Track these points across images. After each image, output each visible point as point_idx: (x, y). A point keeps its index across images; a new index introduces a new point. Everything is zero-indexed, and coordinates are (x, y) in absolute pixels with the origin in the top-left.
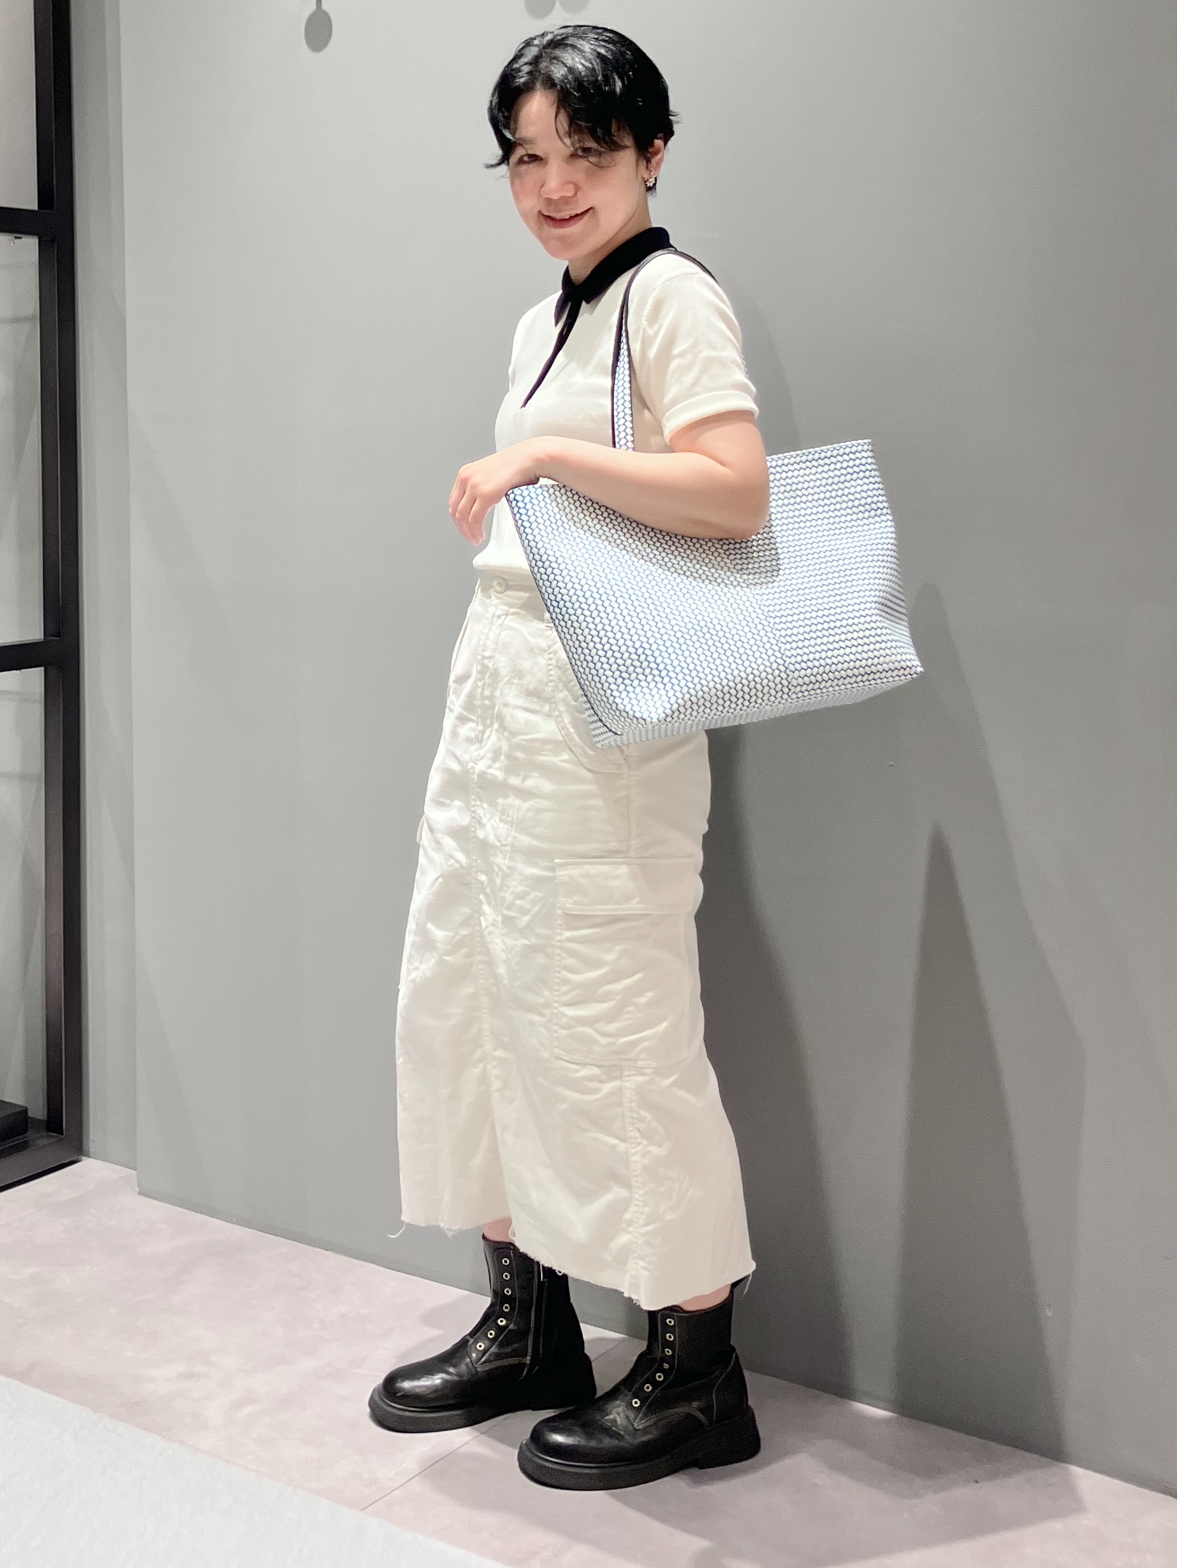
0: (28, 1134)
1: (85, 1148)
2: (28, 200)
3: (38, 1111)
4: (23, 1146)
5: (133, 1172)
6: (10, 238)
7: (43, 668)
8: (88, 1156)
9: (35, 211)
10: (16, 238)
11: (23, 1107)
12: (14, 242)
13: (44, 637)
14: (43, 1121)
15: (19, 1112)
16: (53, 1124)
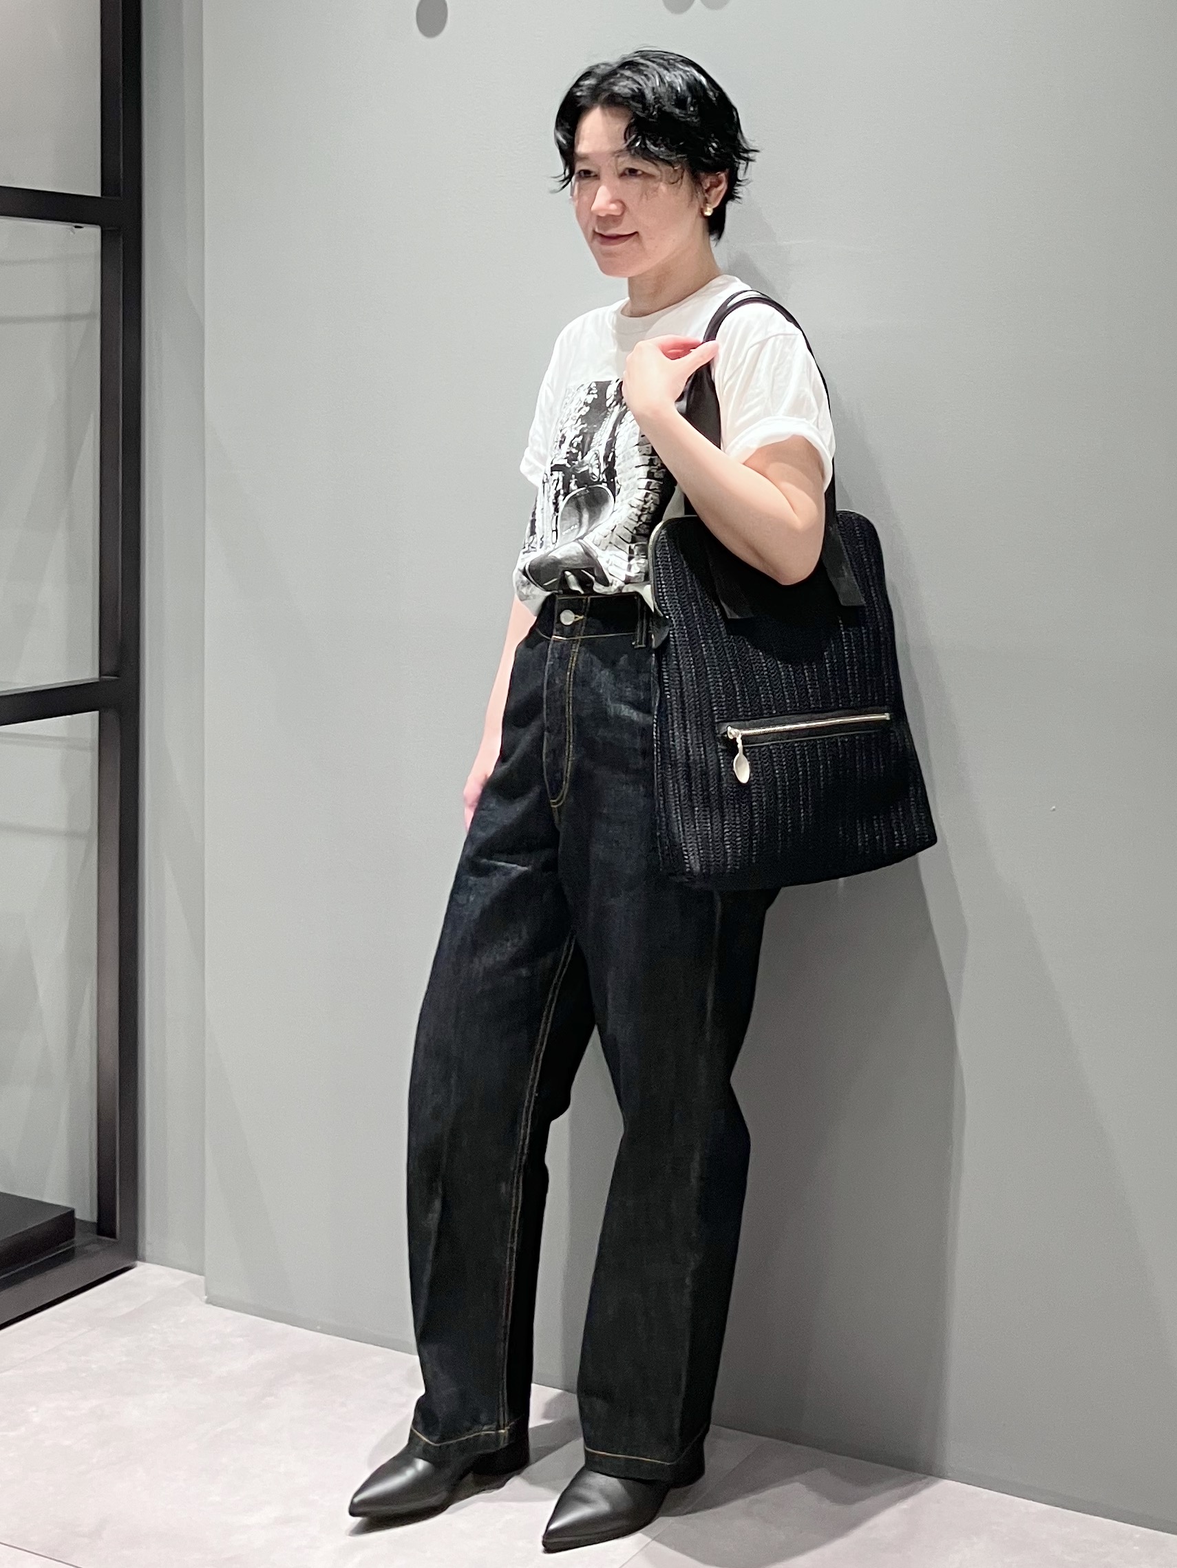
0: (75, 1239)
1: (140, 1252)
2: (91, 187)
3: (86, 1212)
4: (68, 1256)
5: (196, 1276)
6: (70, 227)
7: (96, 713)
8: (143, 1260)
9: (98, 198)
10: (76, 227)
11: (69, 1208)
12: (74, 233)
13: (101, 673)
14: (94, 1223)
15: (65, 1215)
16: (105, 1226)
